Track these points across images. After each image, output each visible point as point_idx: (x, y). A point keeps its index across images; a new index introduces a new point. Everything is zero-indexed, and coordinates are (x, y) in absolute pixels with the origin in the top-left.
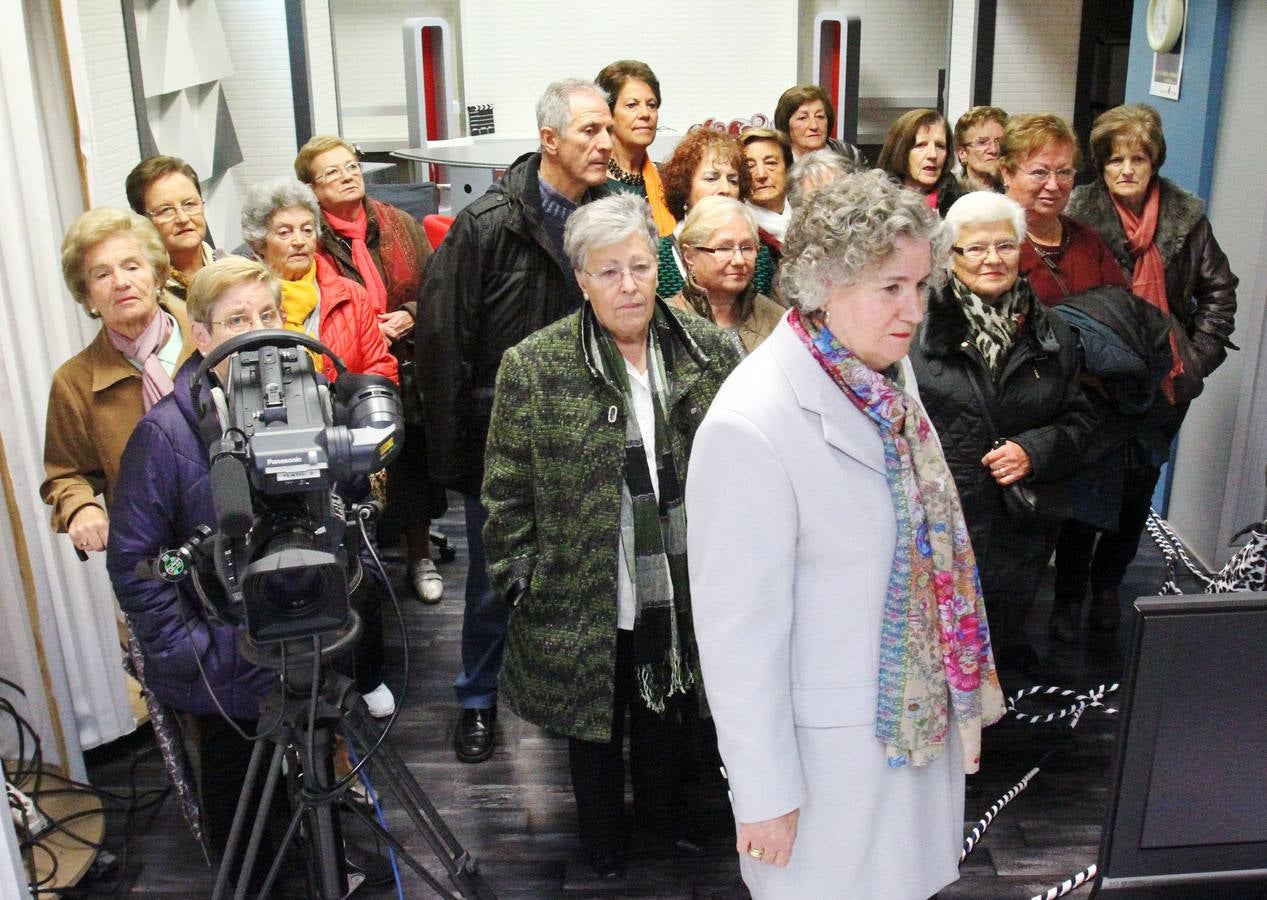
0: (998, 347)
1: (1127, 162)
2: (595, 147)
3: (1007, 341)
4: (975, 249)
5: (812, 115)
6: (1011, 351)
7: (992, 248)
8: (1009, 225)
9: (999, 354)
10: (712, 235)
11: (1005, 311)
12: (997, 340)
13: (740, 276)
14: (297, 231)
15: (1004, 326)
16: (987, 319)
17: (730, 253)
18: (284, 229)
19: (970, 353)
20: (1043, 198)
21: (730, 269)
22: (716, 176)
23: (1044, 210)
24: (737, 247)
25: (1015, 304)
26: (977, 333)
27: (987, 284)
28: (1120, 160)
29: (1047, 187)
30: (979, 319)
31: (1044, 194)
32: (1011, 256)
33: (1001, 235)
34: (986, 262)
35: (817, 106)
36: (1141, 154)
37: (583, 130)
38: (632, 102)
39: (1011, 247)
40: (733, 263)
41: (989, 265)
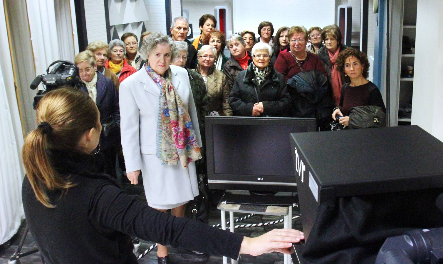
0: (261, 80)
1: (329, 40)
2: (180, 32)
3: (263, 79)
4: (258, 56)
5: (266, 30)
6: (264, 81)
7: (262, 56)
8: (267, 51)
9: (261, 82)
10: (203, 53)
11: (264, 72)
12: (261, 79)
13: (208, 63)
14: (118, 51)
15: (263, 75)
16: (259, 73)
17: (206, 57)
18: (115, 51)
19: (254, 82)
20: (295, 47)
21: (206, 62)
22: (214, 41)
23: (297, 50)
24: (208, 56)
25: (267, 70)
26: (257, 77)
27: (260, 65)
28: (327, 39)
29: (296, 44)
30: (257, 74)
31: (296, 46)
32: (266, 59)
33: (264, 53)
34: (260, 59)
35: (268, 27)
36: (333, 38)
37: (177, 28)
38: (208, 24)
39: (267, 56)
40: (207, 60)
41: (261, 60)
